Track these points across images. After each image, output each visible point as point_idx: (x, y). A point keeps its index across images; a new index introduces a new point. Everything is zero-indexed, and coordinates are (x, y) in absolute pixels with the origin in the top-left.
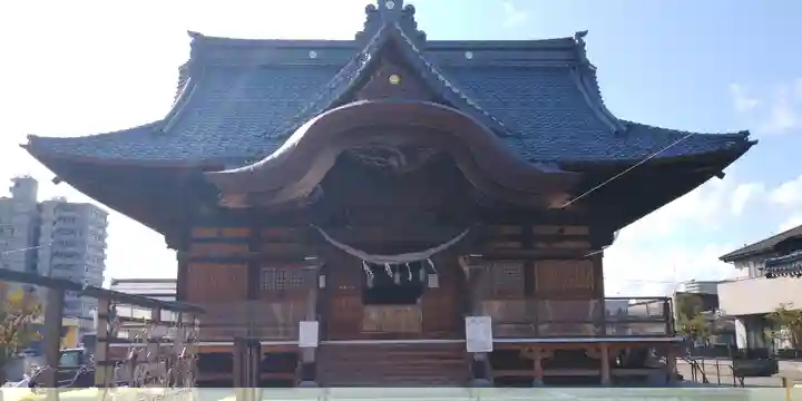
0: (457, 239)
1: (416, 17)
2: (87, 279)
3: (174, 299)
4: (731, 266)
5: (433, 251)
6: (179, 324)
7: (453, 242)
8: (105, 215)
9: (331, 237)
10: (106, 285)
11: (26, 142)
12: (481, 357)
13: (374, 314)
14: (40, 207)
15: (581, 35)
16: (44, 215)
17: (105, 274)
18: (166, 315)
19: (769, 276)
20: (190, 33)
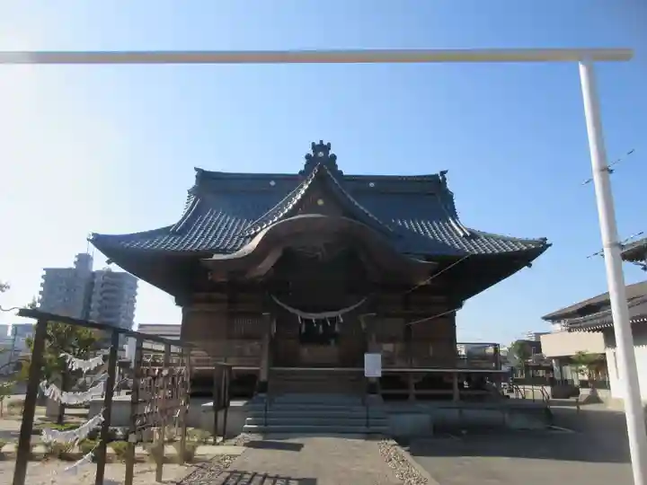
0: (360, 304)
1: (337, 162)
2: (122, 324)
3: (178, 338)
4: (549, 323)
5: (342, 311)
6: (181, 355)
7: (356, 306)
8: (136, 281)
9: (280, 301)
10: (135, 328)
11: (91, 238)
12: (374, 380)
13: (305, 352)
14: (94, 274)
15: (443, 173)
16: (96, 281)
17: (134, 320)
18: (174, 349)
19: (570, 331)
20: (196, 169)
